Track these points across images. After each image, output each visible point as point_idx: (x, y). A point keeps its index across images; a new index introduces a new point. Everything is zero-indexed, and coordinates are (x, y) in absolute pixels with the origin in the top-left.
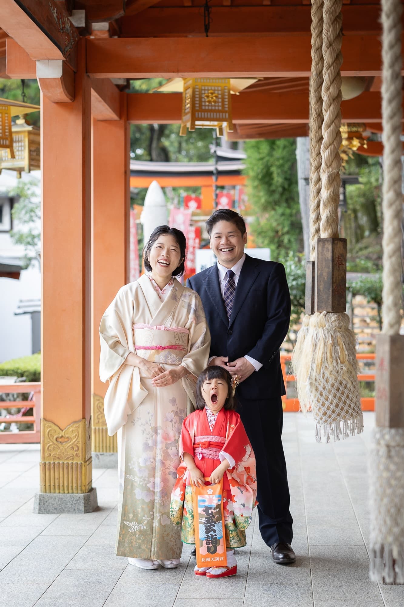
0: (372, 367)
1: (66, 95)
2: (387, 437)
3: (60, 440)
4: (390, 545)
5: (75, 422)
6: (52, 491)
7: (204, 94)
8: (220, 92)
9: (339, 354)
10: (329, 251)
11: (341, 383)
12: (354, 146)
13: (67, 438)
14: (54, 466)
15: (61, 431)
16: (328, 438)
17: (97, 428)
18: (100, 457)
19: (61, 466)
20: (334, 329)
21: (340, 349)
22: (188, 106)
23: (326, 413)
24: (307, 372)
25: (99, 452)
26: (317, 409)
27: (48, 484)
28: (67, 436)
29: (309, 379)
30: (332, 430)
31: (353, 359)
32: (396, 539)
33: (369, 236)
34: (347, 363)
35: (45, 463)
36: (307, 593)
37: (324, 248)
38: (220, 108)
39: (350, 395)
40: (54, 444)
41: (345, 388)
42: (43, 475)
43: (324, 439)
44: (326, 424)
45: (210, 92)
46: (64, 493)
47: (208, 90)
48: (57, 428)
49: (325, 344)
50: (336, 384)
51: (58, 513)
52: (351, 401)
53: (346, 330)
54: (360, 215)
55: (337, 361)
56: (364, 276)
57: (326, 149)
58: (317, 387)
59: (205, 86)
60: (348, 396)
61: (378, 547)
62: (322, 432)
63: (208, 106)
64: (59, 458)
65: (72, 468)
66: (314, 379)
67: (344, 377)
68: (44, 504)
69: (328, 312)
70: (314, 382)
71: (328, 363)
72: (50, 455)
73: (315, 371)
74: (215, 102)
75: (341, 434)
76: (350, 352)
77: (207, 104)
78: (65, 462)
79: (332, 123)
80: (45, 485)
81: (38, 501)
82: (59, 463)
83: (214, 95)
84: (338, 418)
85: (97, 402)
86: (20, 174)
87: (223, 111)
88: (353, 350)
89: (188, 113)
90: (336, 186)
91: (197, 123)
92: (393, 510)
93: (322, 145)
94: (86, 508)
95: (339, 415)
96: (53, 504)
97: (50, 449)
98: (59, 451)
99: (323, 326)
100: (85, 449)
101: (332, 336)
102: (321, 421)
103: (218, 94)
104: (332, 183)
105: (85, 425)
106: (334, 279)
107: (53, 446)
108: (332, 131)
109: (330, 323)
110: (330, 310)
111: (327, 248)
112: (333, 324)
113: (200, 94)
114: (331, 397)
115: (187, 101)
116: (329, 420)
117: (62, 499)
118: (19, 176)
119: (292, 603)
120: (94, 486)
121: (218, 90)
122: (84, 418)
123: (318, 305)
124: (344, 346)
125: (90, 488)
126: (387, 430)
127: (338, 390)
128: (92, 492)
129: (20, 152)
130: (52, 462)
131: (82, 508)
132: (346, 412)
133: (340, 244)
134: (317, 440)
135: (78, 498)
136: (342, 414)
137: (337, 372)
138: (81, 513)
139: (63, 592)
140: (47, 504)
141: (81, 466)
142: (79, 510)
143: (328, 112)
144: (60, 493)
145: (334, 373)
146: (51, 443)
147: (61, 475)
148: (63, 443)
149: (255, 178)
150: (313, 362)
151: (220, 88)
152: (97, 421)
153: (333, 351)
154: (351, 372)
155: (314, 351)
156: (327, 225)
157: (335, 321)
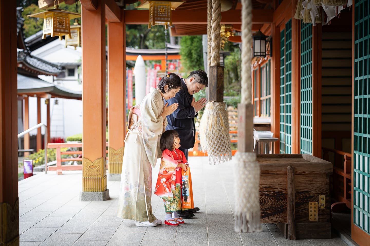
0: (236, 137)
1: (92, 5)
2: (244, 157)
3: (91, 167)
4: (245, 213)
5: (98, 159)
6: (88, 191)
7: (159, 9)
8: (166, 8)
9: (220, 121)
10: (215, 72)
11: (221, 136)
12: (227, 35)
13: (95, 166)
14: (89, 179)
15: (92, 163)
16: (215, 162)
17: (111, 163)
18: (113, 176)
19: (92, 179)
20: (218, 109)
21: (220, 119)
22: (152, 15)
23: (214, 151)
24: (205, 130)
25: (112, 173)
26: (209, 148)
27: (86, 188)
28: (94, 165)
29: (206, 134)
30: (217, 159)
31: (227, 124)
32: (248, 210)
33: (235, 82)
34: (224, 126)
35: (85, 178)
36: (205, 237)
37: (213, 70)
38: (166, 16)
39: (226, 142)
40: (89, 169)
41: (223, 138)
42: (83, 183)
43: (213, 163)
44: (214, 156)
45: (162, 8)
46: (93, 191)
47: (161, 7)
48: (90, 162)
49: (213, 117)
50: (218, 136)
51: (90, 201)
52: (226, 144)
53: (224, 110)
54: (231, 73)
55: (219, 125)
56: (232, 97)
57: (214, 22)
58: (209, 138)
59: (159, 5)
60: (224, 142)
61: (239, 214)
62: (212, 160)
63: (161, 14)
64: (91, 175)
65: (97, 180)
66: (208, 134)
67: (223, 133)
68: (84, 197)
69: (215, 102)
70: (208, 135)
71: (215, 126)
72: (87, 174)
73: (208, 130)
74: (164, 13)
75: (221, 161)
76: (225, 121)
77: (160, 13)
78: (94, 177)
79: (216, 10)
80: (85, 188)
81: (81, 195)
82: (91, 178)
83: (164, 9)
84: (220, 153)
85: (111, 151)
86: (76, 48)
87: (168, 17)
88: (227, 120)
89: (152, 18)
90: (218, 40)
91: (156, 22)
92: (247, 195)
93: (212, 20)
94: (104, 199)
95: (220, 151)
96: (88, 197)
97: (87, 171)
98: (91, 172)
99: (212, 108)
100: (103, 171)
101: (217, 113)
102: (211, 154)
103: (165, 9)
104: (217, 39)
105: (103, 160)
106: (218, 85)
107: (88, 170)
108: (217, 13)
109: (216, 107)
110: (216, 100)
111: (214, 70)
112: (217, 107)
113: (157, 9)
114: (216, 142)
115: (151, 13)
116: (215, 154)
117: (92, 194)
118: (75, 49)
119: (198, 242)
120: (108, 188)
121: (165, 7)
122: (102, 157)
123: (210, 98)
124: (223, 118)
125: (106, 189)
126: (243, 154)
127: (220, 139)
128: (107, 191)
129: (75, 38)
130: (88, 177)
131: (102, 198)
132: (224, 150)
133: (220, 69)
134: (209, 163)
135: (100, 194)
136: (222, 151)
137: (219, 131)
138: (102, 201)
139: (88, 238)
140: (85, 197)
141: (101, 179)
142: (100, 199)
143: (215, 4)
144: (91, 191)
145: (218, 131)
146: (87, 169)
147: (92, 183)
148: (93, 168)
149: (185, 55)
150: (207, 126)
151: (166, 6)
152: (111, 159)
153: (217, 120)
154: (226, 131)
155: (208, 120)
156: (214, 59)
157: (218, 106)
